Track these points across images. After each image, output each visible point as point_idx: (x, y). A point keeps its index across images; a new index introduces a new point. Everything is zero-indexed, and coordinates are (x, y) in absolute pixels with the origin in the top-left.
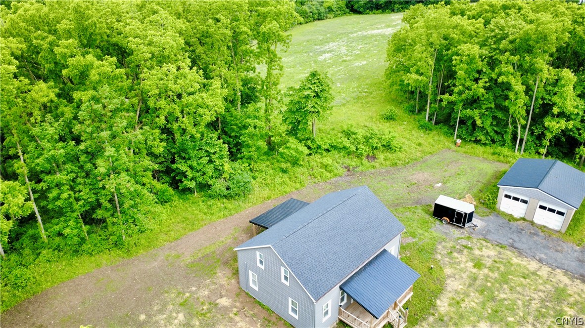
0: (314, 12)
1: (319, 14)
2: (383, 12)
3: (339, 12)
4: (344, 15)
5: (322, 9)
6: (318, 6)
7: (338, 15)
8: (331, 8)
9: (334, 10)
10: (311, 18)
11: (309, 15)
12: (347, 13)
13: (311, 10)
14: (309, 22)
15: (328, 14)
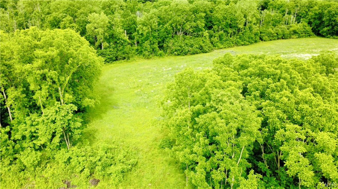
1: (284, 35)
4: (309, 36)
5: (287, 32)
6: (285, 29)
7: (302, 37)
8: (296, 31)
9: (299, 33)
10: (275, 37)
11: (274, 35)
12: (311, 35)
13: (276, 32)
14: (273, 40)
15: (293, 35)
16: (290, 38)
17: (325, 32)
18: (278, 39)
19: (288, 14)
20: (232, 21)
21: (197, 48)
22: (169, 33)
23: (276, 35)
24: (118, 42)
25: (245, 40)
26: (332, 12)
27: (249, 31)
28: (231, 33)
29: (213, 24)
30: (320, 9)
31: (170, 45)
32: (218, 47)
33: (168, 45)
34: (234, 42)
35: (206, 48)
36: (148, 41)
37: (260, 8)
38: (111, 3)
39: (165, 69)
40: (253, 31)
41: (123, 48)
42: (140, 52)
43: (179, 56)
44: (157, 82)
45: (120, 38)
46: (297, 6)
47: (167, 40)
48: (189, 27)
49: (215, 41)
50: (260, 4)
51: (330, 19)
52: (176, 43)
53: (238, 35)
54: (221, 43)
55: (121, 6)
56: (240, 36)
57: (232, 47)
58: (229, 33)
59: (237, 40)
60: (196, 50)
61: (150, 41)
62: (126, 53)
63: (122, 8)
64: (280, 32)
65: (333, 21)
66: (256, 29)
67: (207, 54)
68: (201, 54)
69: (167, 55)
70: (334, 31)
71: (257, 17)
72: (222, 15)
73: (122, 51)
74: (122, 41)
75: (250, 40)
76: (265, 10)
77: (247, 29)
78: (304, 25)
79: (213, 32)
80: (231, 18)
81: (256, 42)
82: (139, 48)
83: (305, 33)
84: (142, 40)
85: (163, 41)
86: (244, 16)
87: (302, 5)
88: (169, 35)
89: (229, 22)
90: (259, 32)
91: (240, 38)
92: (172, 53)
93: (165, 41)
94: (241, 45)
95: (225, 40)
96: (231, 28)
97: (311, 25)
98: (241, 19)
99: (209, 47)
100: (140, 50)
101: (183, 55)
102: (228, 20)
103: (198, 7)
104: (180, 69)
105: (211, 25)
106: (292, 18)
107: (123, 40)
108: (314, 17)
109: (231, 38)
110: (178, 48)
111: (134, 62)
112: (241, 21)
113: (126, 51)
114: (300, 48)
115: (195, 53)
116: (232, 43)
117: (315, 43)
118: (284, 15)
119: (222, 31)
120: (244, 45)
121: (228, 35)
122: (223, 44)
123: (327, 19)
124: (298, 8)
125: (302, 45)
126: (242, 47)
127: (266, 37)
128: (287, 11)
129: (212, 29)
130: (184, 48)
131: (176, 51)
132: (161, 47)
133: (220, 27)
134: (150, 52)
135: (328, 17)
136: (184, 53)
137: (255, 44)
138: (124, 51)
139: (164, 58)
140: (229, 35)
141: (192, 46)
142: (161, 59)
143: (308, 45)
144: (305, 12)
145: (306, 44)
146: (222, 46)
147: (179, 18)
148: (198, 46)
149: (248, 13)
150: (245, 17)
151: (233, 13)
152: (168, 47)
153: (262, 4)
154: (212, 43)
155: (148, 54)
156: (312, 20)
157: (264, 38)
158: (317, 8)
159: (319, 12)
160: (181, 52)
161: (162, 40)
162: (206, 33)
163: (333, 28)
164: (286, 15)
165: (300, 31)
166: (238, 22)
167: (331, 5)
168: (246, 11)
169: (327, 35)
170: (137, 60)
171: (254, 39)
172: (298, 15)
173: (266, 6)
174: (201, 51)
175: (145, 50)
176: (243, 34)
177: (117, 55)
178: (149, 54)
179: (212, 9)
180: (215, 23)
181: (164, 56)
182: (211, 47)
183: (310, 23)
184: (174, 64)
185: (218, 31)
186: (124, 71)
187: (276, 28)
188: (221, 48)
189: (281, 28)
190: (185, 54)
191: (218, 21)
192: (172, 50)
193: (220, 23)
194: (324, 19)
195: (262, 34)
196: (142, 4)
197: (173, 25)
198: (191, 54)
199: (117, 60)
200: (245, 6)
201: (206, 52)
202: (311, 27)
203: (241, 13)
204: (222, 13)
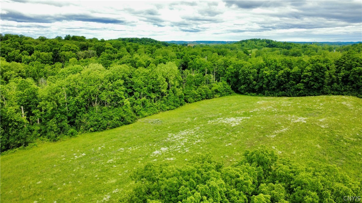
0: (202, 94)
1: (207, 95)
2: (257, 94)
3: (225, 93)
4: (230, 94)
5: (210, 92)
6: (207, 89)
7: (224, 95)
8: (218, 90)
9: (221, 91)
10: (199, 98)
11: (198, 96)
12: (231, 93)
13: (200, 93)
14: (198, 101)
15: (215, 94)
16: (213, 97)
17: (243, 90)
18: (203, 99)
19: (207, 73)
20: (154, 86)
21: (117, 120)
22: (82, 106)
23: (200, 95)
24: (10, 125)
25: (170, 104)
26: (245, 71)
27: (173, 95)
28: (155, 99)
29: (134, 90)
30: (234, 68)
31: (84, 120)
32: (142, 115)
33: (81, 120)
34: (159, 108)
35: (128, 119)
36: (54, 119)
37: (181, 68)
38: (4, 69)
39: (76, 157)
40: (177, 94)
41: (18, 131)
42: (43, 133)
43: (96, 132)
44: (64, 182)
45: (13, 119)
46: (215, 65)
47: (79, 115)
48: (105, 97)
49: (138, 109)
50: (180, 63)
51: (245, 78)
52: (91, 118)
53: (162, 100)
54: (145, 110)
55: (20, 72)
56: (164, 100)
57: (157, 113)
58: (152, 99)
59: (162, 105)
60: (116, 123)
61: (57, 119)
62: (22, 138)
63: (20, 74)
64: (203, 92)
65: (247, 79)
66: (179, 92)
67: (130, 126)
68: (122, 126)
69: (80, 132)
70: (250, 88)
71: (180, 79)
72: (143, 80)
73: (16, 136)
74: (16, 124)
75: (175, 104)
76: (186, 70)
77: (171, 93)
78: (224, 84)
79: (134, 99)
80: (153, 83)
81: (181, 105)
82: (43, 127)
83: (226, 92)
84: (46, 119)
85: (75, 116)
86: (165, 80)
87: (219, 64)
88: (82, 109)
89: (151, 87)
90: (184, 95)
91: (165, 102)
92: (86, 129)
93: (77, 116)
94: (166, 110)
95: (149, 107)
96: (154, 92)
97: (229, 83)
98: (164, 83)
99: (132, 117)
100: (43, 131)
101: (102, 131)
102: (150, 85)
103: (115, 73)
104: (97, 154)
105: (132, 91)
106: (212, 77)
107: (17, 122)
108: (231, 75)
109: (155, 104)
110: (95, 123)
111: (35, 149)
112: (163, 85)
113: (22, 136)
114: (224, 110)
115: (116, 126)
116: (157, 109)
117: (236, 102)
118: (204, 75)
119: (145, 97)
120: (169, 109)
121: (151, 101)
122: (147, 111)
123: (242, 78)
124: (216, 67)
125: (226, 106)
126: (168, 112)
127: (191, 99)
128: (206, 70)
129: (134, 96)
130: (101, 122)
131: (92, 126)
132: (72, 124)
133: (142, 93)
134: (57, 132)
135: (243, 76)
136: (102, 129)
137: (181, 107)
138: (19, 135)
139: (76, 137)
140: (153, 100)
141: (111, 118)
142: (73, 139)
143: (231, 106)
144: (222, 71)
145: (229, 103)
146: (146, 114)
147: (92, 88)
148: (118, 118)
149: (170, 76)
150: (167, 80)
151: (155, 77)
152: (81, 123)
153: (183, 63)
154: (135, 112)
155: (54, 135)
156: (230, 79)
157: (189, 100)
158: (232, 67)
159: (234, 71)
160: (98, 128)
161: (73, 115)
162: (127, 102)
163: (249, 85)
164: (206, 75)
165: (222, 90)
166: (160, 86)
167: (244, 65)
168: (168, 75)
169: (245, 93)
170: (39, 145)
171: (179, 102)
172: (217, 74)
173: (187, 66)
174: (122, 123)
175: (51, 130)
176: (167, 98)
177: (8, 143)
178: (56, 135)
179: (131, 74)
180: (135, 90)
181: (77, 134)
182: (133, 117)
183: (228, 81)
184: (89, 146)
185: (140, 97)
186: (18, 167)
187: (199, 88)
188: (146, 116)
189: (204, 88)
190: (104, 129)
191: (139, 87)
192: (86, 127)
193: (142, 88)
194: (240, 78)
195: (187, 96)
196: (50, 67)
197: (86, 96)
198: (111, 128)
199: (9, 149)
200: (166, 70)
201: (129, 123)
202: (230, 85)
203: (162, 77)
204: (143, 78)
